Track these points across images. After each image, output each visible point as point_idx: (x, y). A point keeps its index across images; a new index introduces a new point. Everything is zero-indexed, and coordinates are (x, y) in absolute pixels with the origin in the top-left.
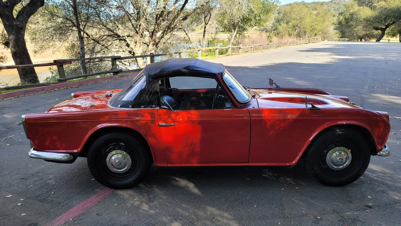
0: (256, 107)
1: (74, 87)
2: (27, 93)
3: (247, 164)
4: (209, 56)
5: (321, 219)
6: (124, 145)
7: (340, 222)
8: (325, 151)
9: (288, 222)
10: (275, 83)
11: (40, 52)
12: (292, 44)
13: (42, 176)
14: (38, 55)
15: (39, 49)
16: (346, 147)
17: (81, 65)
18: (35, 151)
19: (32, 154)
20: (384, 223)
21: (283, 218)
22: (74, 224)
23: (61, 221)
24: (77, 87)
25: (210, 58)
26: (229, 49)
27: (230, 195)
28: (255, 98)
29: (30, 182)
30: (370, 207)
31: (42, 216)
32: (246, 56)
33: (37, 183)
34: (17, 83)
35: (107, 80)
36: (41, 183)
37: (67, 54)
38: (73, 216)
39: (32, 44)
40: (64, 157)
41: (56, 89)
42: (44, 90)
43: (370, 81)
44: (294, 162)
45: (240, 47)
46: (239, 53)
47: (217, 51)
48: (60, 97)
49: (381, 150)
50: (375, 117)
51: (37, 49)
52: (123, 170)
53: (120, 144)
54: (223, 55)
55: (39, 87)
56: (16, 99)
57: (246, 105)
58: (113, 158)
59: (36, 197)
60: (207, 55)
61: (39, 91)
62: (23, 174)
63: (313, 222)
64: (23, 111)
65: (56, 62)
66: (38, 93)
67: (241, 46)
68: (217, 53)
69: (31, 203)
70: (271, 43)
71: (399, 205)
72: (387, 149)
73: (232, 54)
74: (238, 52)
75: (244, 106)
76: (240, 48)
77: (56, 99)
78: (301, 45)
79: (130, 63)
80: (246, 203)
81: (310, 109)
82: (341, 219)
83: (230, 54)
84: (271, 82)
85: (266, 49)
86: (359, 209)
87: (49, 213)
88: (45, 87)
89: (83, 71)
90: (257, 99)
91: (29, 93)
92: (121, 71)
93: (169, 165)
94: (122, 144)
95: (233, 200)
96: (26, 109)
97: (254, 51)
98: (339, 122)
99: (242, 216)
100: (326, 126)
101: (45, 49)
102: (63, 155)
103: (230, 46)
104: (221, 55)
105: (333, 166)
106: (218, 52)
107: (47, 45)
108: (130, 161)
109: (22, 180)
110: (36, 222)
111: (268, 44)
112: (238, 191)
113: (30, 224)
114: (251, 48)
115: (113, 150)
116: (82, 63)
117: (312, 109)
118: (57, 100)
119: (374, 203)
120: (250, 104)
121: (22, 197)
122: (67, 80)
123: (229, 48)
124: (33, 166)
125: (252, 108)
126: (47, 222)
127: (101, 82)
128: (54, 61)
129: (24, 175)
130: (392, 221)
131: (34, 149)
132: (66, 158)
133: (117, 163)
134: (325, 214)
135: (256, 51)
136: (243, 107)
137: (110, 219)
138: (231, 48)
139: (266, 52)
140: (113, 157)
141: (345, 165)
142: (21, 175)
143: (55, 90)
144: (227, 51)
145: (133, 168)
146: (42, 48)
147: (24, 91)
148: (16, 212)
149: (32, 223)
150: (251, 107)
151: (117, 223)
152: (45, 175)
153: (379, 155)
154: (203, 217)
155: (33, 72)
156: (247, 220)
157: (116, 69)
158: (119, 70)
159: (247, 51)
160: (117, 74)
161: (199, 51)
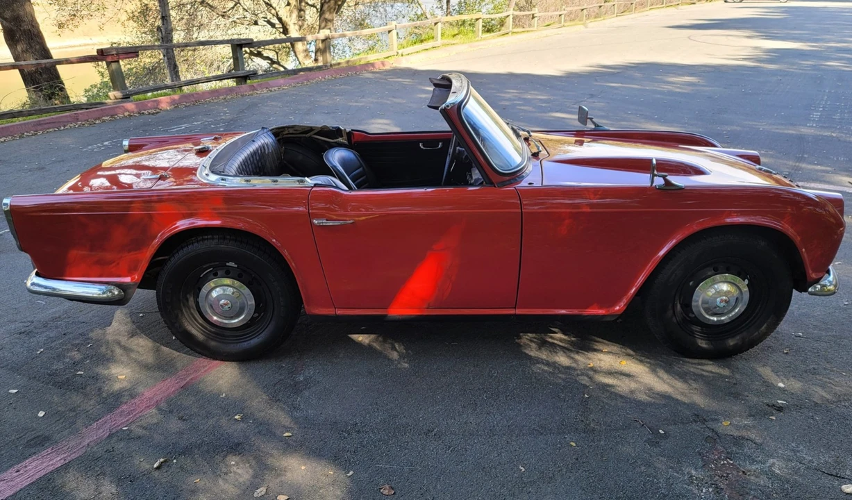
0: (537, 184)
1: (146, 112)
2: (39, 127)
3: (512, 312)
4: (459, 37)
5: (666, 436)
6: (236, 266)
7: (706, 441)
8: (691, 283)
9: (593, 441)
10: (591, 119)
11: (70, 27)
12: (658, 6)
13: (66, 326)
14: (66, 31)
15: (68, 18)
16: (739, 275)
17: (166, 58)
18: (41, 279)
19: (33, 284)
20: (805, 447)
21: (584, 433)
22: (129, 439)
23: (102, 431)
24: (153, 114)
25: (462, 40)
26: (508, 18)
27: (473, 378)
28: (538, 159)
29: (38, 342)
30: (780, 409)
31: (61, 421)
32: (546, 36)
33: (53, 345)
34: (21, 103)
35: (221, 97)
36: (62, 344)
37: (131, 29)
38: (128, 420)
39: (53, 5)
40: (104, 293)
41: (106, 118)
42: (78, 120)
43: (826, 101)
44: (618, 308)
45: (533, 15)
46: (531, 29)
47: (480, 23)
48: (113, 138)
49: (817, 281)
50: (811, 205)
51: (63, 20)
52: (236, 321)
53: (227, 264)
54: (492, 34)
55: (67, 114)
56: (18, 142)
57: (513, 179)
58: (214, 294)
59: (50, 375)
60: (454, 36)
61: (69, 122)
62: (25, 322)
63: (648, 441)
64: (30, 171)
65: (102, 55)
66: (64, 126)
67: (535, 11)
68: (478, 30)
69: (40, 390)
70: (607, 4)
71: (847, 404)
72: (831, 278)
73: (515, 30)
74: (530, 25)
75: (509, 180)
76: (533, 17)
77: (105, 143)
78: (680, 7)
79: (277, 53)
80: (506, 397)
81: (660, 189)
82: (710, 434)
83: (510, 31)
84: (583, 116)
85: (595, 17)
86: (753, 414)
87: (77, 414)
88: (81, 114)
89: (170, 72)
90: (543, 162)
91: (46, 126)
92: (254, 74)
93: (339, 312)
94: (231, 264)
95: (479, 389)
96: (36, 167)
97: (566, 24)
98: (728, 220)
99: (494, 427)
100: (695, 227)
101: (83, 18)
102: (103, 287)
103: (511, 12)
104: (488, 35)
105: (707, 317)
106: (481, 27)
107: (86, 9)
108: (252, 302)
109: (22, 336)
110: (47, 434)
111: (600, 7)
112: (492, 367)
113: (35, 438)
114: (560, 15)
115: (212, 276)
116: (167, 53)
117: (667, 188)
118: (106, 145)
119: (790, 400)
120: (524, 174)
121: (20, 375)
122: (132, 95)
123: (508, 16)
124: (46, 302)
125: (527, 185)
126: (71, 433)
127: (210, 102)
128: (97, 52)
129: (26, 325)
130: (825, 441)
131: (38, 274)
132: (110, 294)
133: (222, 306)
134: (675, 424)
135: (572, 23)
136: (506, 183)
137: (206, 428)
138: (511, 16)
139: (594, 25)
140: (214, 291)
141: (733, 313)
142: (20, 324)
143: (104, 121)
144: (502, 23)
145: (259, 315)
146: (75, 15)
147: (35, 122)
148: (6, 409)
149: (38, 434)
150: (524, 184)
151: (222, 438)
152: (72, 324)
153: (811, 294)
154: (409, 428)
155: (56, 76)
156: (504, 434)
157: (243, 69)
158: (249, 71)
159: (549, 23)
160: (246, 81)
161: (436, 24)
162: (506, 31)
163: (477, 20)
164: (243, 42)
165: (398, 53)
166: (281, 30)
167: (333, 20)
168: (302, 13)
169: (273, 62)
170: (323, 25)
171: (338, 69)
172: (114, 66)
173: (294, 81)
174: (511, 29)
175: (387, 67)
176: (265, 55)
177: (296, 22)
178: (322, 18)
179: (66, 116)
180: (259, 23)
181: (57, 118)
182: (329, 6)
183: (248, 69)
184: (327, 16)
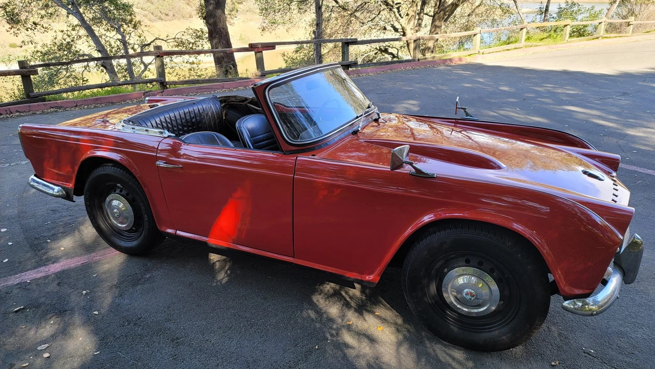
2: (200, 91)
4: (547, 40)
6: (122, 187)
17: (315, 51)
26: (599, 26)
40: (58, 192)
41: (241, 88)
42: (223, 88)
45: (628, 22)
46: (625, 35)
47: (568, 30)
53: (117, 185)
54: (580, 38)
60: (543, 39)
65: (252, 47)
66: (214, 91)
67: (632, 19)
68: (566, 34)
73: (607, 35)
74: (623, 32)
76: (629, 25)
83: (601, 37)
89: (317, 61)
91: (203, 90)
94: (119, 185)
103: (603, 19)
104: (575, 39)
106: (569, 32)
116: (317, 48)
122: (267, 74)
123: (600, 23)
128: (249, 46)
132: (61, 193)
138: (603, 24)
147: (197, 87)
155: (232, 60)
157: (348, 60)
158: (351, 62)
159: (648, 30)
160: (348, 69)
161: (522, 29)
162: (598, 36)
163: (565, 26)
164: (350, 41)
165: (479, 52)
166: (402, 33)
167: (441, 26)
168: (420, 21)
169: (394, 56)
170: (433, 30)
171: (424, 63)
172: (259, 55)
173: (379, 69)
174: (601, 34)
175: (463, 63)
176: (389, 51)
177: (413, 28)
178: (433, 25)
179: (217, 85)
180: (387, 29)
181: (211, 86)
182: (439, 16)
183: (350, 60)
184: (437, 23)
